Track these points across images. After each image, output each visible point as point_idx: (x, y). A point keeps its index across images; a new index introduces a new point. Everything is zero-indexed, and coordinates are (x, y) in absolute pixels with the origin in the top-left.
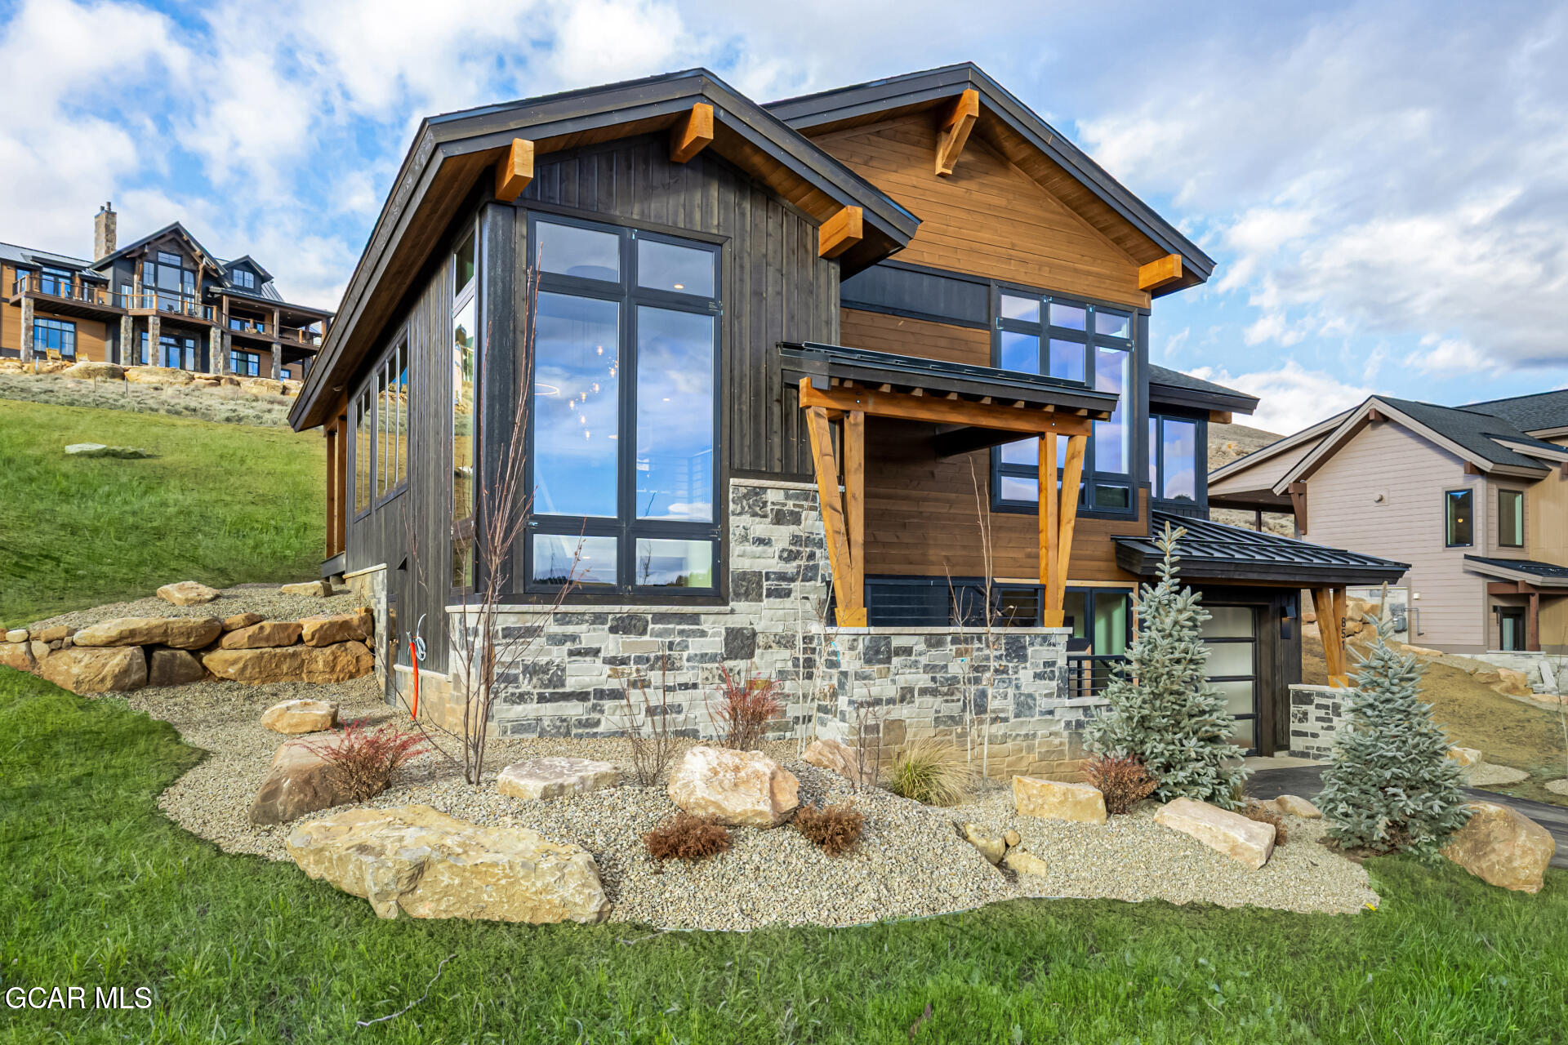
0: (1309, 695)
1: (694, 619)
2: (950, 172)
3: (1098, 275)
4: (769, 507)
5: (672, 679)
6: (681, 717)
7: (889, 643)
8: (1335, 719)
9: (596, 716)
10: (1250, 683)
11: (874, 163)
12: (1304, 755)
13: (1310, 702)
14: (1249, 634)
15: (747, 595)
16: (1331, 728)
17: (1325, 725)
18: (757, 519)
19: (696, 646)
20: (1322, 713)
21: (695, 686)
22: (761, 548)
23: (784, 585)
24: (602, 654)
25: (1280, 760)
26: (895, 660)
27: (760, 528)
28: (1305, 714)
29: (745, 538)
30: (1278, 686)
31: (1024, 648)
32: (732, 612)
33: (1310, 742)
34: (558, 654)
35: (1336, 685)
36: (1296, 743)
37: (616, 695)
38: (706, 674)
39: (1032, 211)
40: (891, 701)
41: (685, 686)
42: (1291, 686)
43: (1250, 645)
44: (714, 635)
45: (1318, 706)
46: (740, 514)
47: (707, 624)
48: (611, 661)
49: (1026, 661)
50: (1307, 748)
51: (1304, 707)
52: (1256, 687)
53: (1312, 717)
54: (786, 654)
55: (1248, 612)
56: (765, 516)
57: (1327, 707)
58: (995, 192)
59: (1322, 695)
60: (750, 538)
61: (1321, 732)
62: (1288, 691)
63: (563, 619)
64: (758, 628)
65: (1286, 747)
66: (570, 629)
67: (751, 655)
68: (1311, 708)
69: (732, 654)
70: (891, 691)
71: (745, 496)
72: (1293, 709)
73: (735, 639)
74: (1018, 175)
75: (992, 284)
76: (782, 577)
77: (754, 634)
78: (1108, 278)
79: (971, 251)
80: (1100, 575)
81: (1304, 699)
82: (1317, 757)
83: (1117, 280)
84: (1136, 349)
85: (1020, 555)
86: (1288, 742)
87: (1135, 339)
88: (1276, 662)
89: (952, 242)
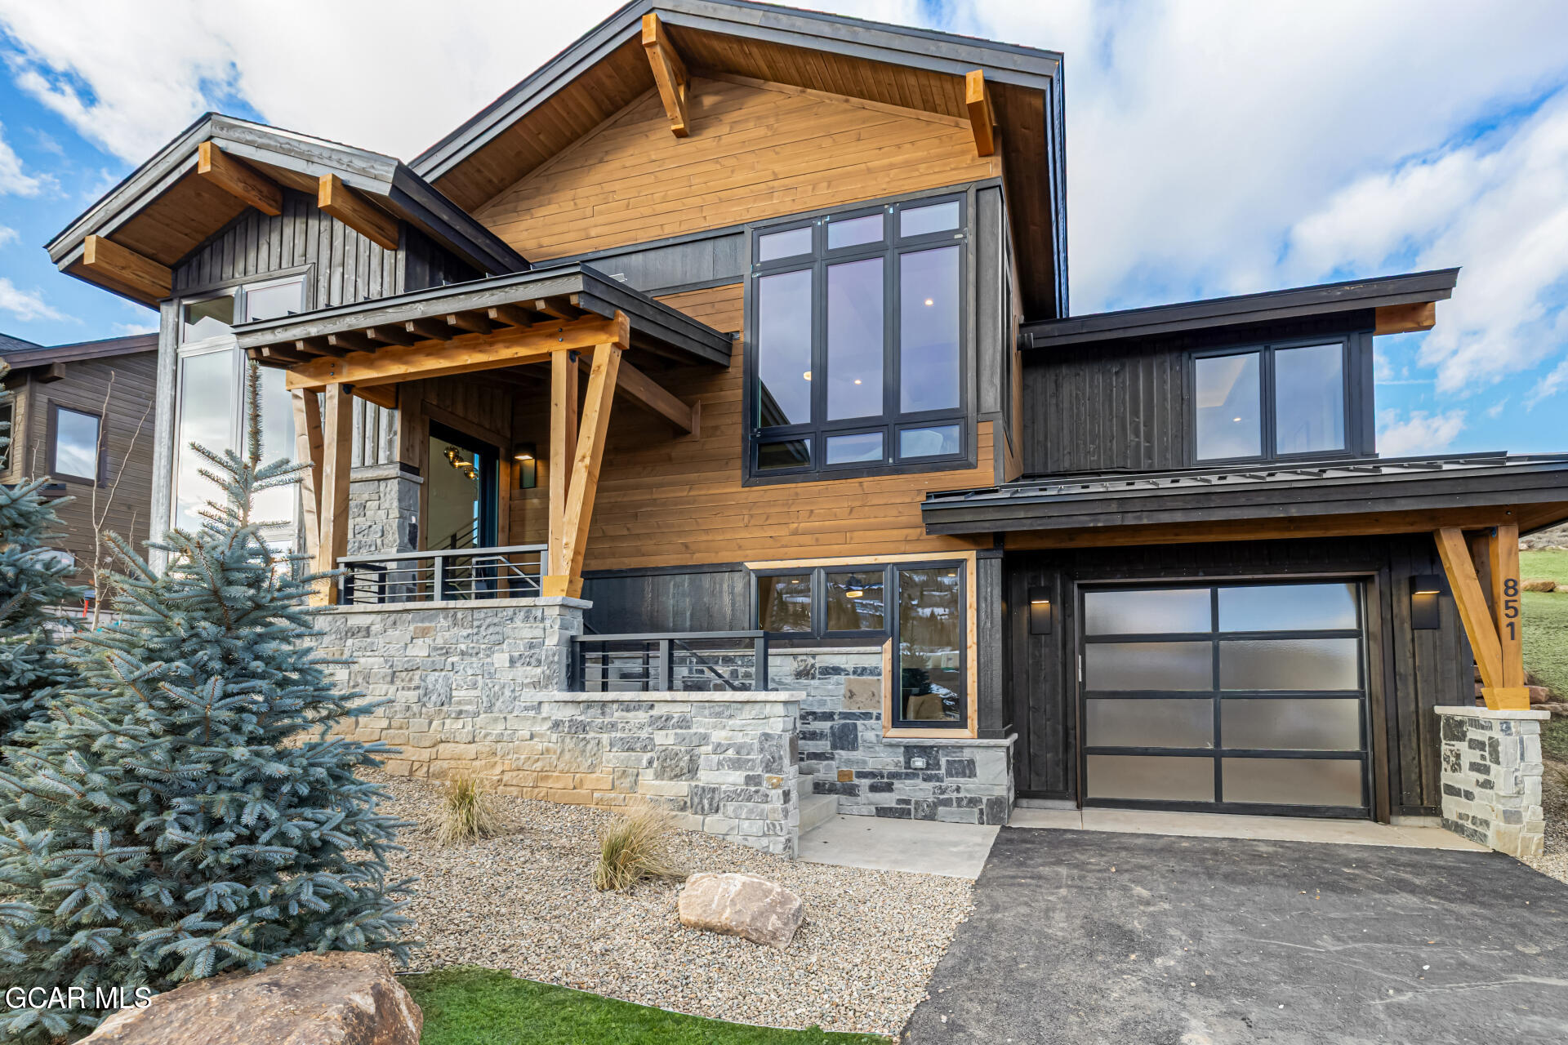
0: (1462, 724)
2: (685, 126)
3: (906, 164)
8: (1492, 766)
10: (1353, 705)
11: (608, 157)
12: (1458, 828)
13: (1462, 737)
16: (1489, 784)
17: (1482, 777)
20: (1476, 756)
25: (1407, 830)
28: (1458, 756)
30: (1407, 708)
33: (1463, 805)
36: (1451, 807)
39: (803, 125)
42: (1438, 710)
43: (1353, 642)
45: (1474, 744)
49: (500, 642)
50: (1461, 816)
51: (1457, 745)
52: (1363, 707)
53: (1465, 763)
55: (1348, 589)
57: (1481, 745)
59: (1477, 723)
61: (1477, 790)
62: (1435, 718)
65: (1435, 811)
68: (1462, 746)
72: (1445, 748)
75: (747, 229)
78: (923, 161)
79: (721, 201)
80: (908, 547)
81: (1457, 730)
82: (1473, 835)
83: (939, 157)
84: (971, 239)
85: (782, 532)
86: (1439, 802)
87: (971, 225)
88: (1401, 668)
89: (698, 201)
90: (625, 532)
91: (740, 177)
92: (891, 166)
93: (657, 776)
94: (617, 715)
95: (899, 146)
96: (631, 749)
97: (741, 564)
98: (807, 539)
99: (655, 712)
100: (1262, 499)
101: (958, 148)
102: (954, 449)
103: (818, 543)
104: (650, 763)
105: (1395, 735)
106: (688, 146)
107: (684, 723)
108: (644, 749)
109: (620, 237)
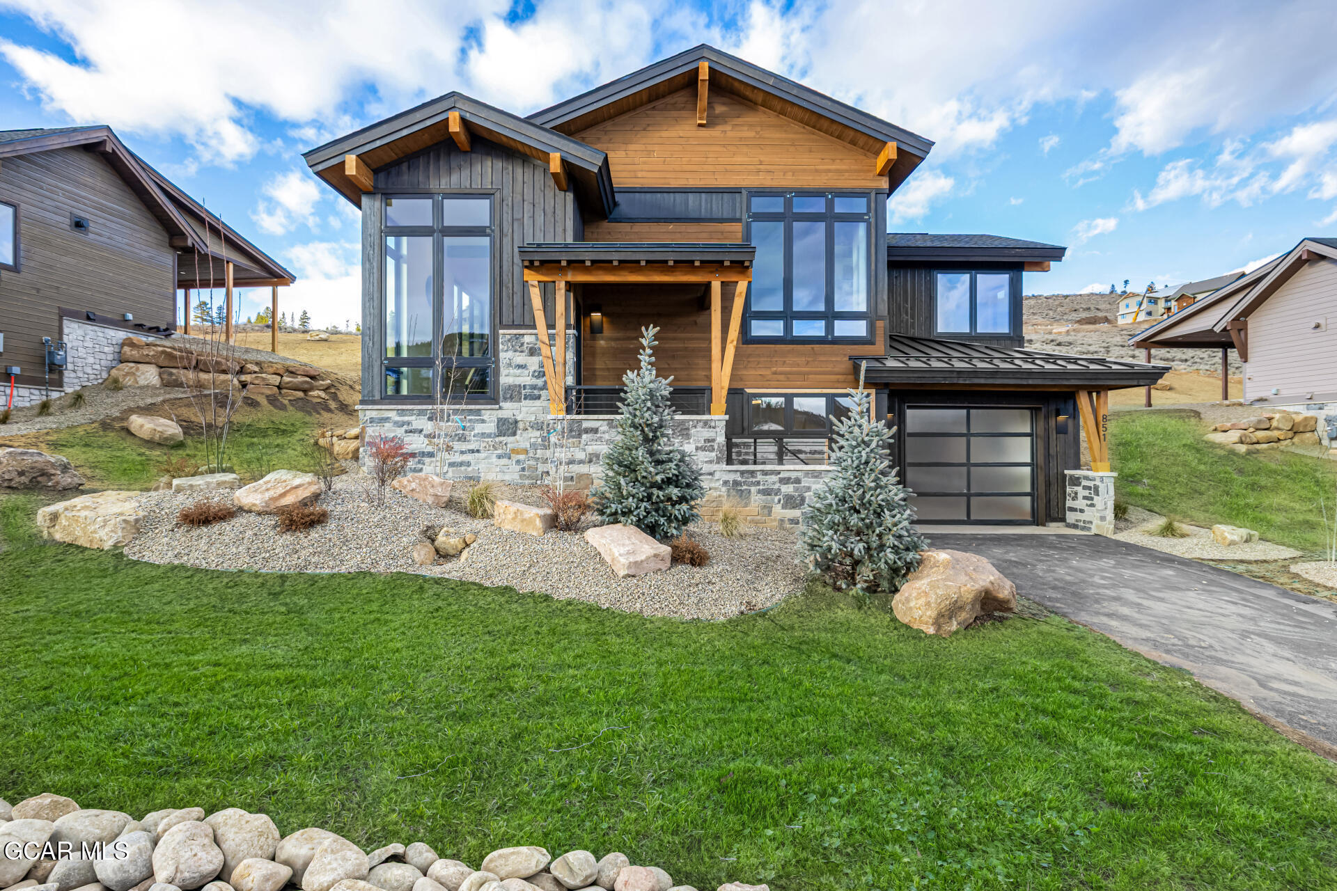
0: (1078, 478)
1: (478, 412)
2: (705, 122)
3: (838, 171)
4: (525, 345)
5: (465, 447)
6: (470, 469)
7: (581, 425)
8: (1095, 497)
9: (420, 466)
10: (1028, 469)
11: (650, 128)
12: (1075, 526)
13: (1079, 485)
14: (1028, 430)
15: (511, 398)
16: (1092, 505)
17: (1089, 502)
18: (518, 354)
19: (479, 428)
20: (1086, 493)
21: (478, 451)
22: (520, 371)
23: (536, 392)
24: (424, 432)
25: (1054, 529)
26: (584, 436)
27: (520, 359)
28: (1076, 493)
29: (510, 365)
30: (1053, 472)
31: (688, 429)
32: (500, 408)
33: (1078, 516)
34: (400, 432)
35: (1097, 470)
36: (1071, 517)
37: (431, 455)
38: (485, 444)
39: (778, 135)
40: (581, 462)
41: (473, 451)
42: (1067, 472)
43: (1029, 438)
44: (491, 422)
45: (1085, 488)
46: (507, 351)
47: (486, 415)
48: (428, 436)
49: (689, 439)
50: (1077, 521)
51: (1076, 488)
52: (1033, 471)
53: (1080, 496)
54: (538, 433)
55: (1028, 413)
56: (522, 352)
57: (1089, 488)
58: (746, 128)
59: (1087, 478)
60: (513, 365)
61: (1086, 509)
62: (1065, 476)
63: (401, 412)
64: (519, 418)
65: (1063, 520)
66: (406, 419)
67: (514, 434)
68: (1079, 489)
69: (501, 433)
70: (581, 455)
71: (509, 340)
72: (1068, 490)
73: (504, 424)
74: (765, 113)
75: (743, 191)
76: (534, 387)
77: (516, 422)
78: (847, 171)
79: (727, 171)
80: (839, 385)
81: (1076, 481)
82: (1083, 528)
83: (856, 171)
84: (872, 220)
85: (767, 372)
86: (1065, 515)
87: (873, 211)
88: (1051, 452)
89: (711, 168)
90: (667, 366)
91: (739, 159)
92: (829, 171)
93: (783, 508)
94: (760, 477)
95: (833, 160)
96: (769, 495)
97: (743, 389)
98: (781, 377)
99: (781, 476)
100: (1019, 376)
101: (866, 168)
102: (863, 333)
103: (788, 379)
104: (779, 501)
105: (1048, 484)
106: (704, 133)
107: (798, 481)
108: (776, 494)
109: (663, 181)
